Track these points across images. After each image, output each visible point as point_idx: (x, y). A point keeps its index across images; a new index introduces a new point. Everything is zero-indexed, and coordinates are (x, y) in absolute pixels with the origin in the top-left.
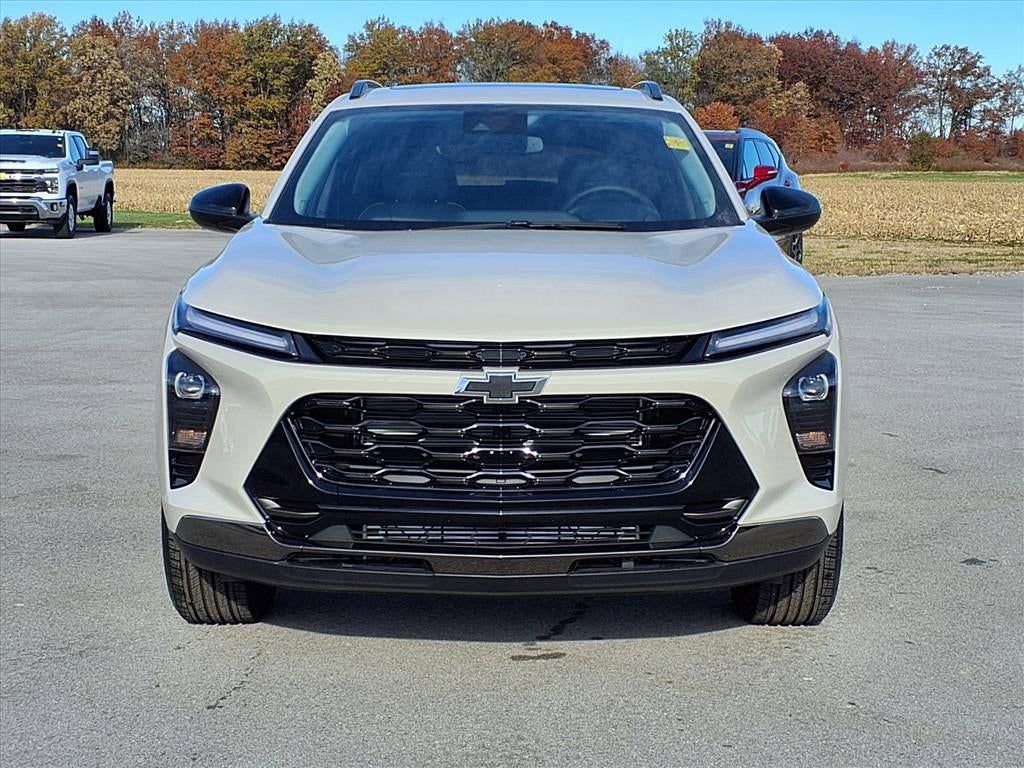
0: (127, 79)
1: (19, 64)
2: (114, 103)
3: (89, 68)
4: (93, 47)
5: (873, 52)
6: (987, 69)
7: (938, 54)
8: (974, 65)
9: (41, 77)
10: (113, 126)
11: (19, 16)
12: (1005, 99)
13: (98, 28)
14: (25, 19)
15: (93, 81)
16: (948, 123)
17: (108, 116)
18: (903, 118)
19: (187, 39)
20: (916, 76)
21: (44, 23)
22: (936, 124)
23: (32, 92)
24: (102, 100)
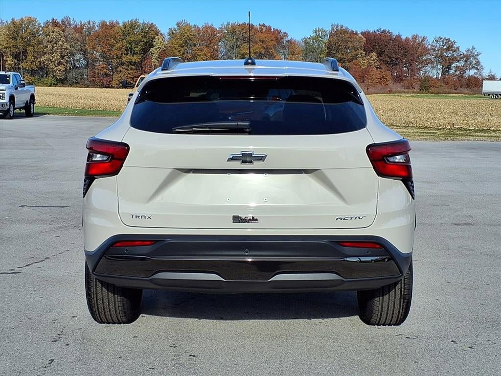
0: (68, 46)
1: (19, 39)
2: (62, 57)
3: (51, 42)
4: (53, 32)
5: (407, 39)
6: (458, 48)
7: (437, 41)
8: (452, 46)
9: (29, 45)
10: (61, 68)
11: (20, 18)
12: (466, 61)
13: (55, 24)
14: (22, 19)
15: (53, 47)
16: (440, 72)
17: (59, 64)
18: (420, 69)
19: (97, 29)
20: (426, 51)
21: (31, 21)
22: (434, 72)
23: (25, 52)
24: (57, 56)
